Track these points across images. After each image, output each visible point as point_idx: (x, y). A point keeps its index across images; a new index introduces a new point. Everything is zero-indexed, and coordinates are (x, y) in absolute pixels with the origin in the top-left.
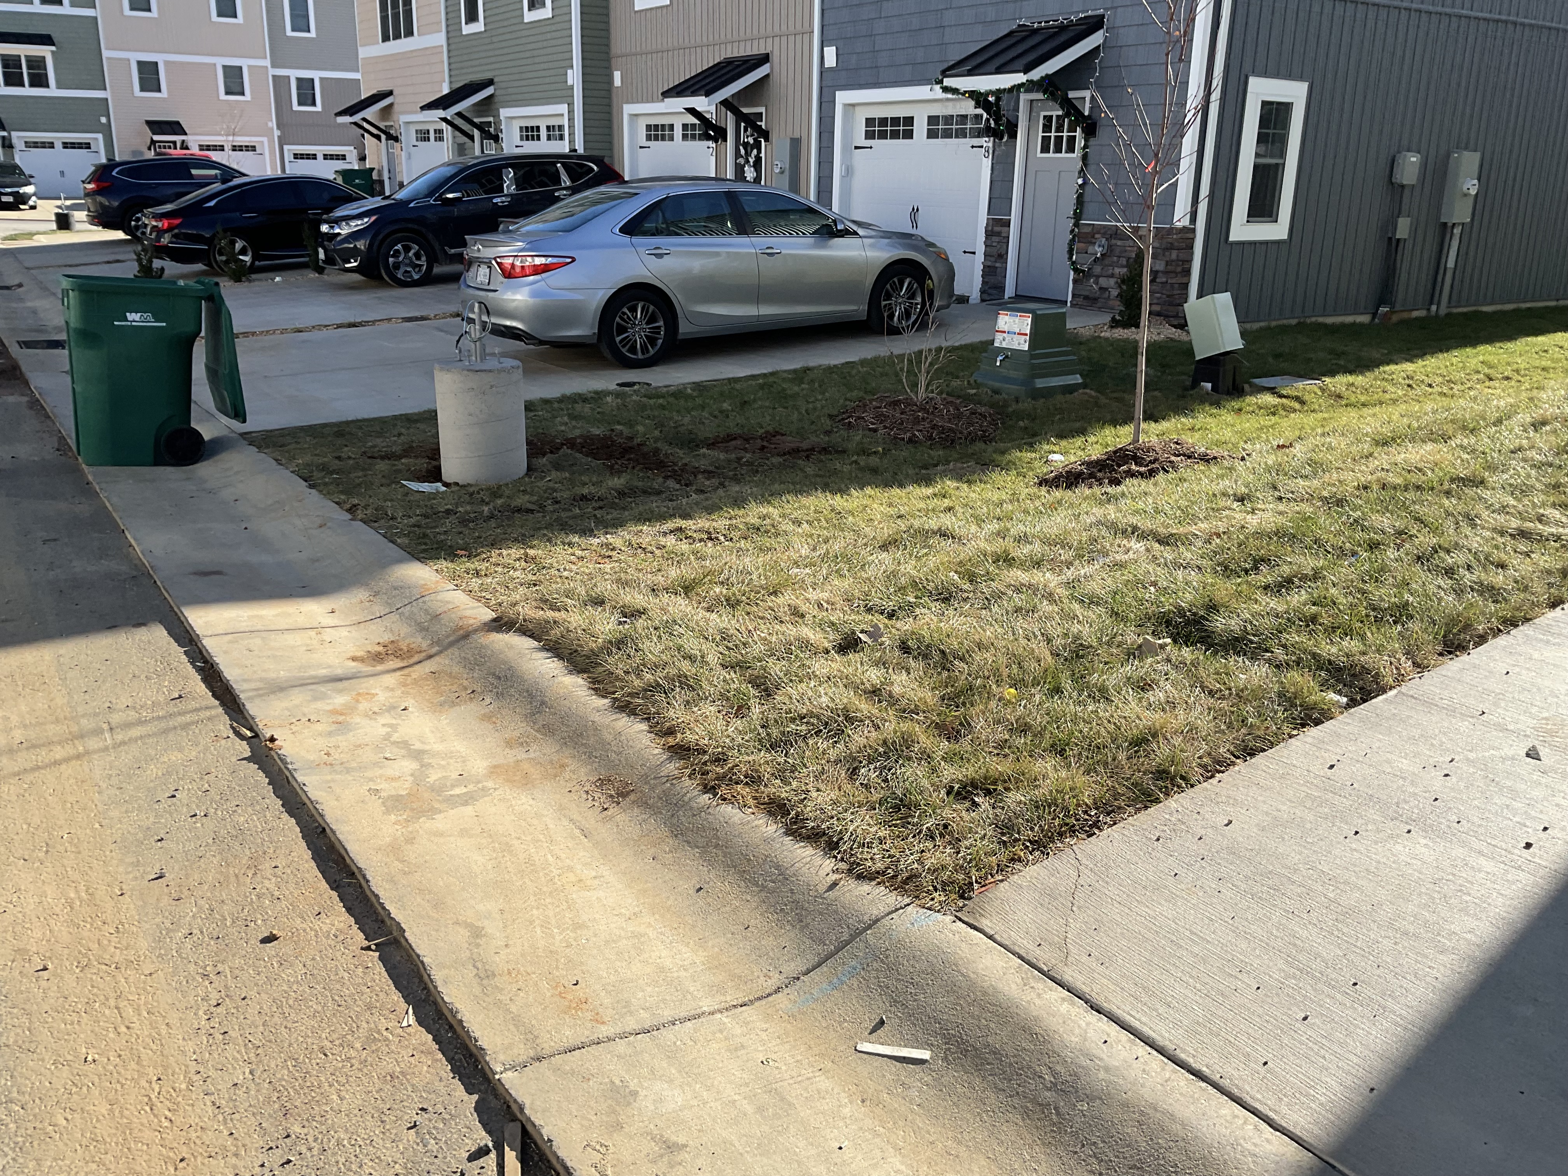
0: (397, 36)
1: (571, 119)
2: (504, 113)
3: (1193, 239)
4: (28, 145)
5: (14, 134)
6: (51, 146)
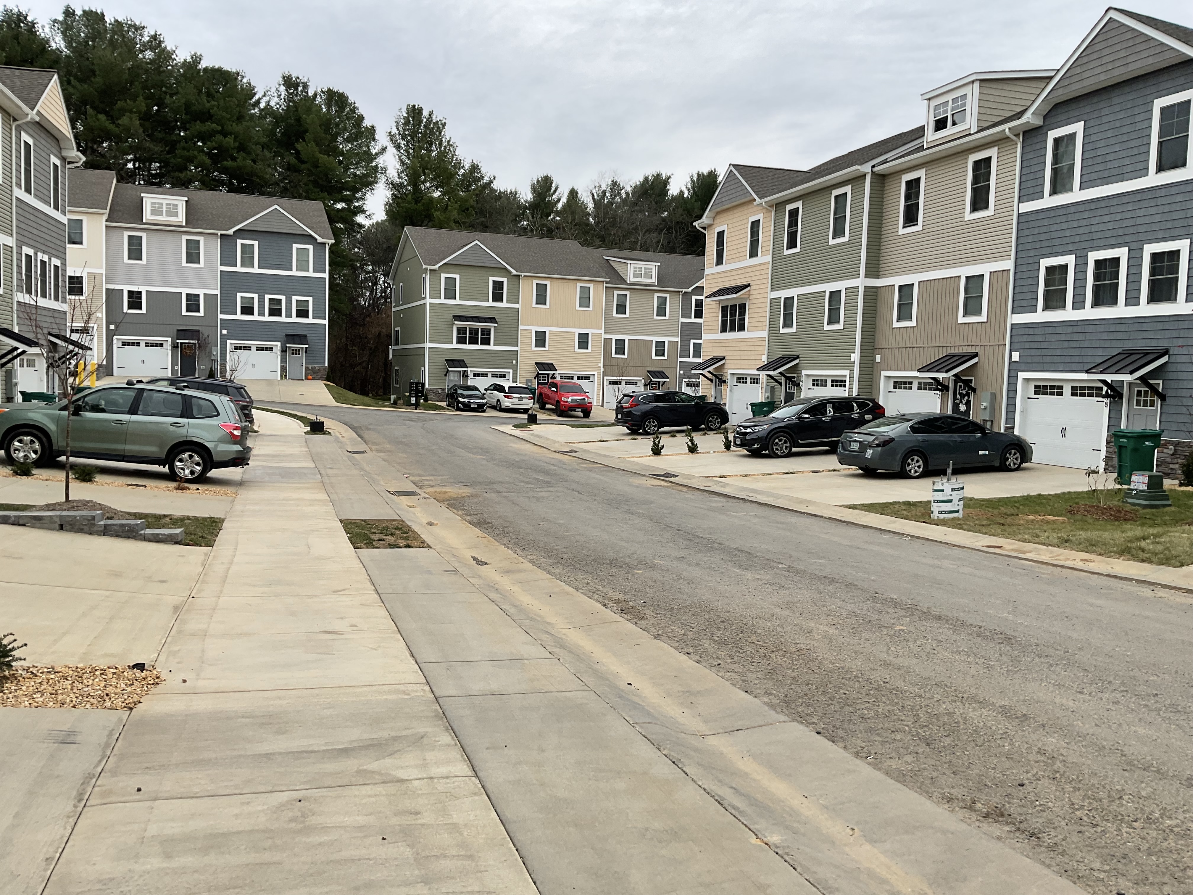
0: (732, 329)
1: (851, 378)
2: (804, 372)
4: (475, 375)
5: (469, 369)
6: (486, 375)
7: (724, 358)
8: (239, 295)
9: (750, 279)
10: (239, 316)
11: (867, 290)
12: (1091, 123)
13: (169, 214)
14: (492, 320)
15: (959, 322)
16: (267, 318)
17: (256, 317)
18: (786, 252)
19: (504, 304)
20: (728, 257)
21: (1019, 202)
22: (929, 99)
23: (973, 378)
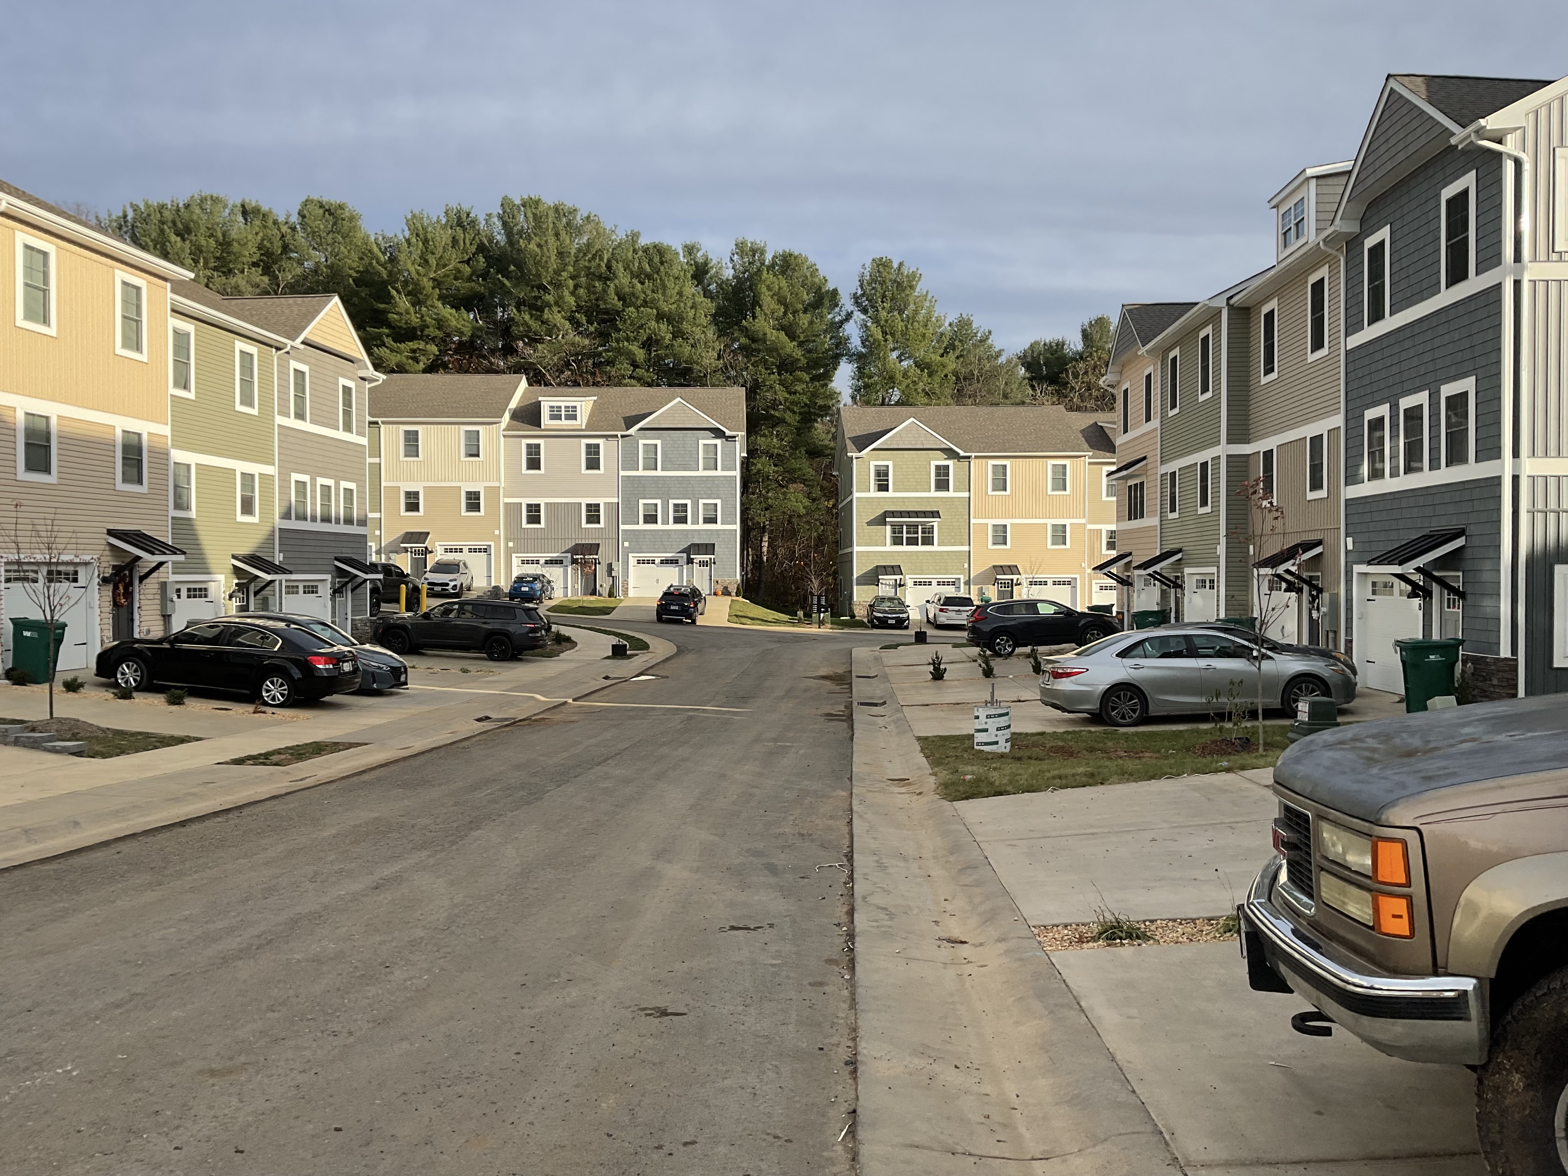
0: (1136, 518)
1: (1218, 577)
2: (1187, 571)
3: (1517, 665)
4: (915, 584)
5: (907, 577)
6: (930, 584)
7: (1130, 554)
8: (641, 502)
9: (1146, 450)
10: (642, 526)
11: (1230, 459)
12: (1397, 225)
13: (568, 417)
14: (935, 514)
15: (1308, 499)
16: (672, 526)
17: (659, 526)
18: (1171, 413)
19: (951, 494)
20: (1133, 422)
21: (1346, 336)
22: (1276, 206)
23: (1320, 574)
